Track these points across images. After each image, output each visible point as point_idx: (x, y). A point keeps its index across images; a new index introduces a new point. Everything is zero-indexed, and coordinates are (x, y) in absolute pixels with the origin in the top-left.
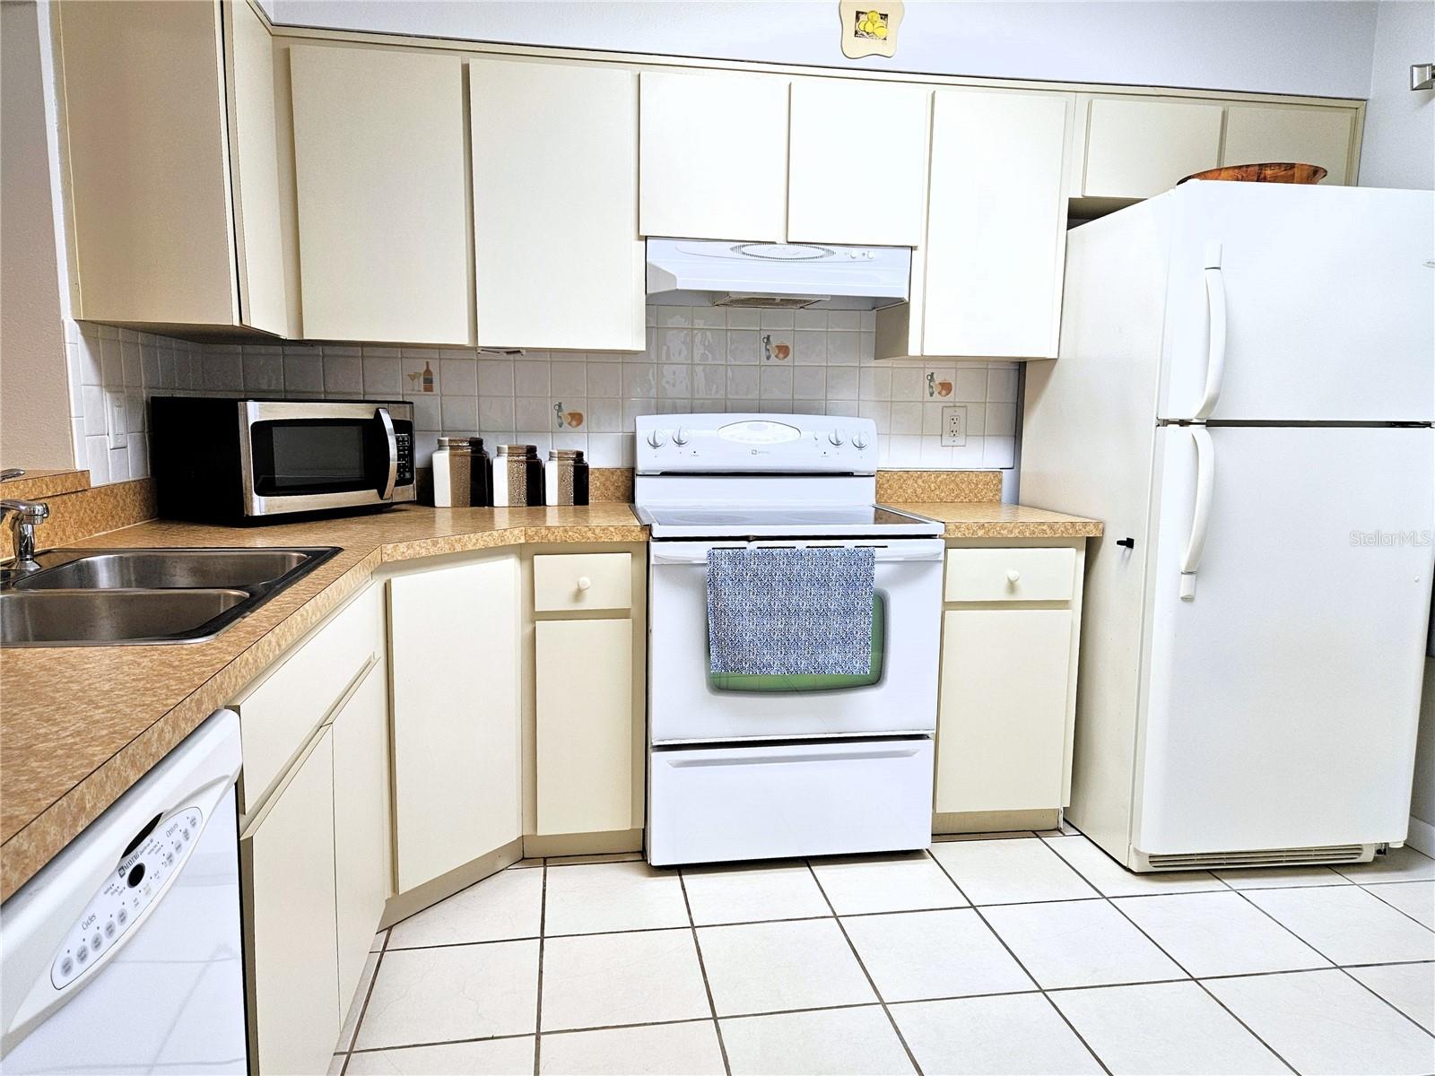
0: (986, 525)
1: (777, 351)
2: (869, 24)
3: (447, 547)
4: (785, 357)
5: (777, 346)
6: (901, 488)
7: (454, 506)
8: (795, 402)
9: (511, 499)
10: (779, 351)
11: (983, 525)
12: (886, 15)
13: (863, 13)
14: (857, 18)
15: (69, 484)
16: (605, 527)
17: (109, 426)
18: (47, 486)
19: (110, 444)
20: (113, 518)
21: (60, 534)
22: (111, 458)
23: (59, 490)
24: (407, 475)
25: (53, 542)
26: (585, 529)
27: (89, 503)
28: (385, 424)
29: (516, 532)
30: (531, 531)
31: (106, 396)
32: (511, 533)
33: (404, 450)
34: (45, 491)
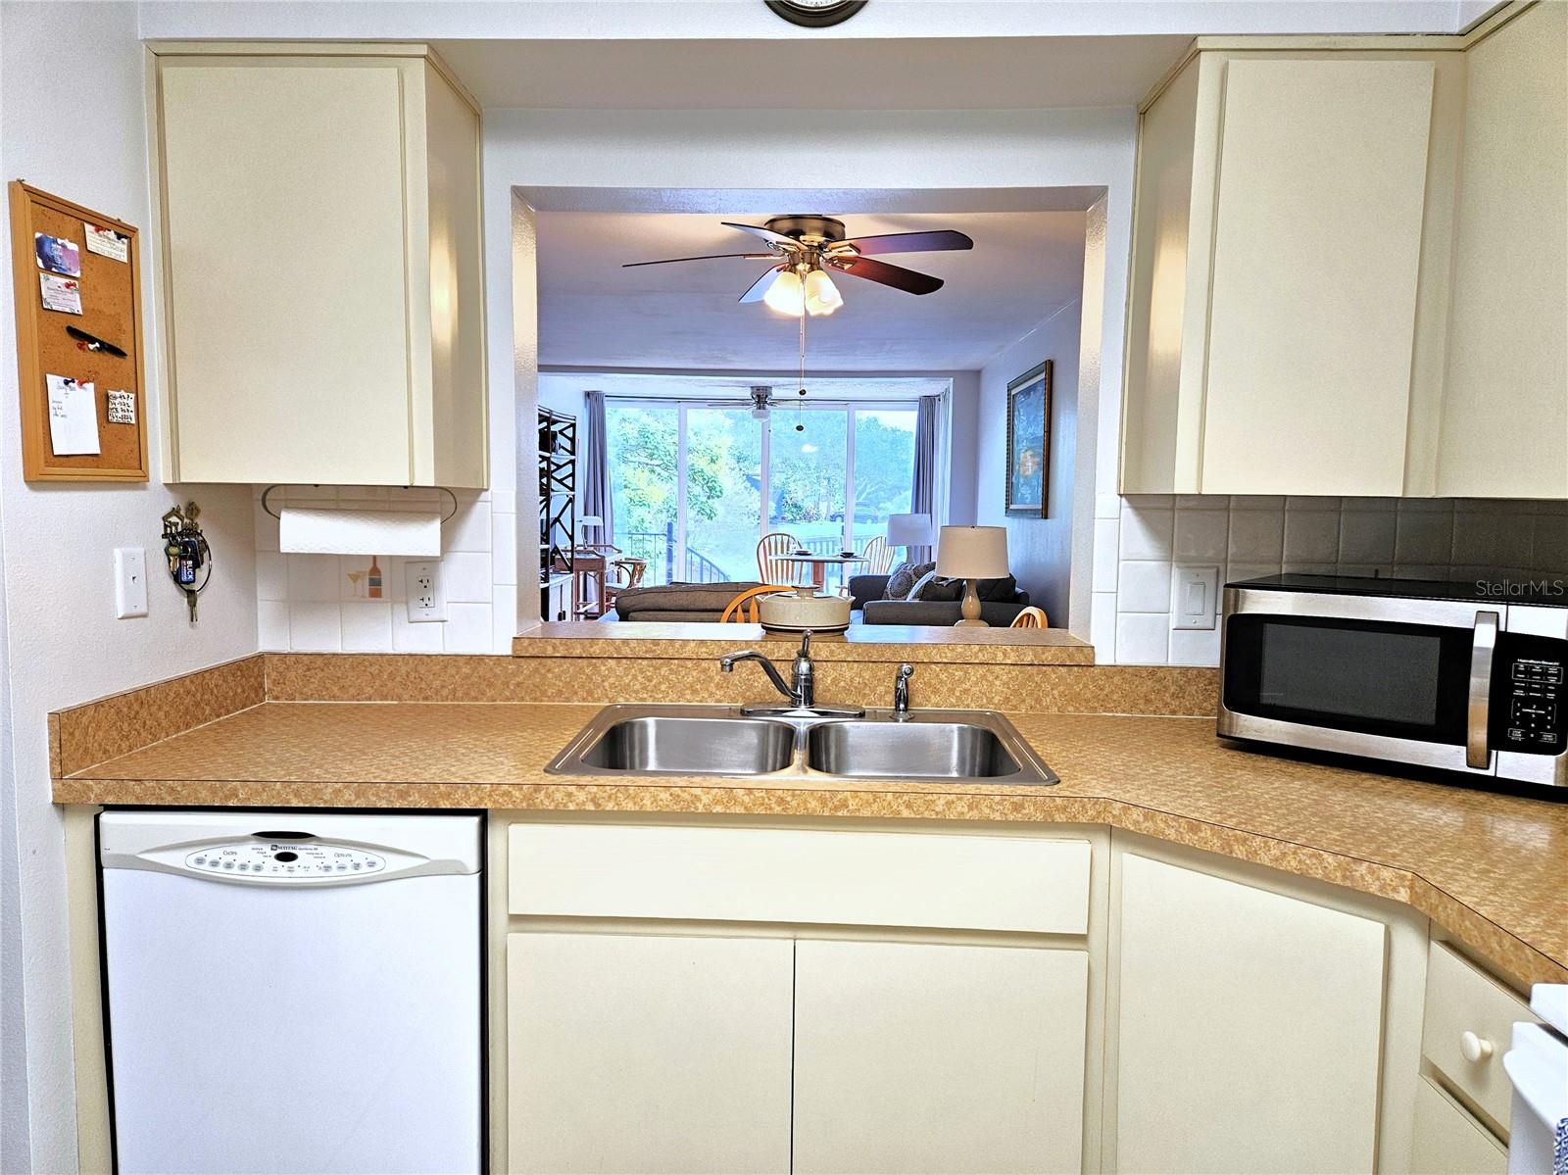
15: (1048, 657)
16: (1520, 944)
17: (1174, 607)
18: (1005, 654)
19: (1173, 625)
20: (1148, 701)
21: (1030, 701)
22: (1173, 637)
23: (1028, 659)
24: (1548, 737)
25: (1015, 708)
26: (1488, 927)
27: (1093, 680)
28: (1477, 643)
29: (1386, 874)
30: (1419, 885)
31: (1175, 572)
32: (1372, 872)
33: (1544, 690)
34: (1000, 658)
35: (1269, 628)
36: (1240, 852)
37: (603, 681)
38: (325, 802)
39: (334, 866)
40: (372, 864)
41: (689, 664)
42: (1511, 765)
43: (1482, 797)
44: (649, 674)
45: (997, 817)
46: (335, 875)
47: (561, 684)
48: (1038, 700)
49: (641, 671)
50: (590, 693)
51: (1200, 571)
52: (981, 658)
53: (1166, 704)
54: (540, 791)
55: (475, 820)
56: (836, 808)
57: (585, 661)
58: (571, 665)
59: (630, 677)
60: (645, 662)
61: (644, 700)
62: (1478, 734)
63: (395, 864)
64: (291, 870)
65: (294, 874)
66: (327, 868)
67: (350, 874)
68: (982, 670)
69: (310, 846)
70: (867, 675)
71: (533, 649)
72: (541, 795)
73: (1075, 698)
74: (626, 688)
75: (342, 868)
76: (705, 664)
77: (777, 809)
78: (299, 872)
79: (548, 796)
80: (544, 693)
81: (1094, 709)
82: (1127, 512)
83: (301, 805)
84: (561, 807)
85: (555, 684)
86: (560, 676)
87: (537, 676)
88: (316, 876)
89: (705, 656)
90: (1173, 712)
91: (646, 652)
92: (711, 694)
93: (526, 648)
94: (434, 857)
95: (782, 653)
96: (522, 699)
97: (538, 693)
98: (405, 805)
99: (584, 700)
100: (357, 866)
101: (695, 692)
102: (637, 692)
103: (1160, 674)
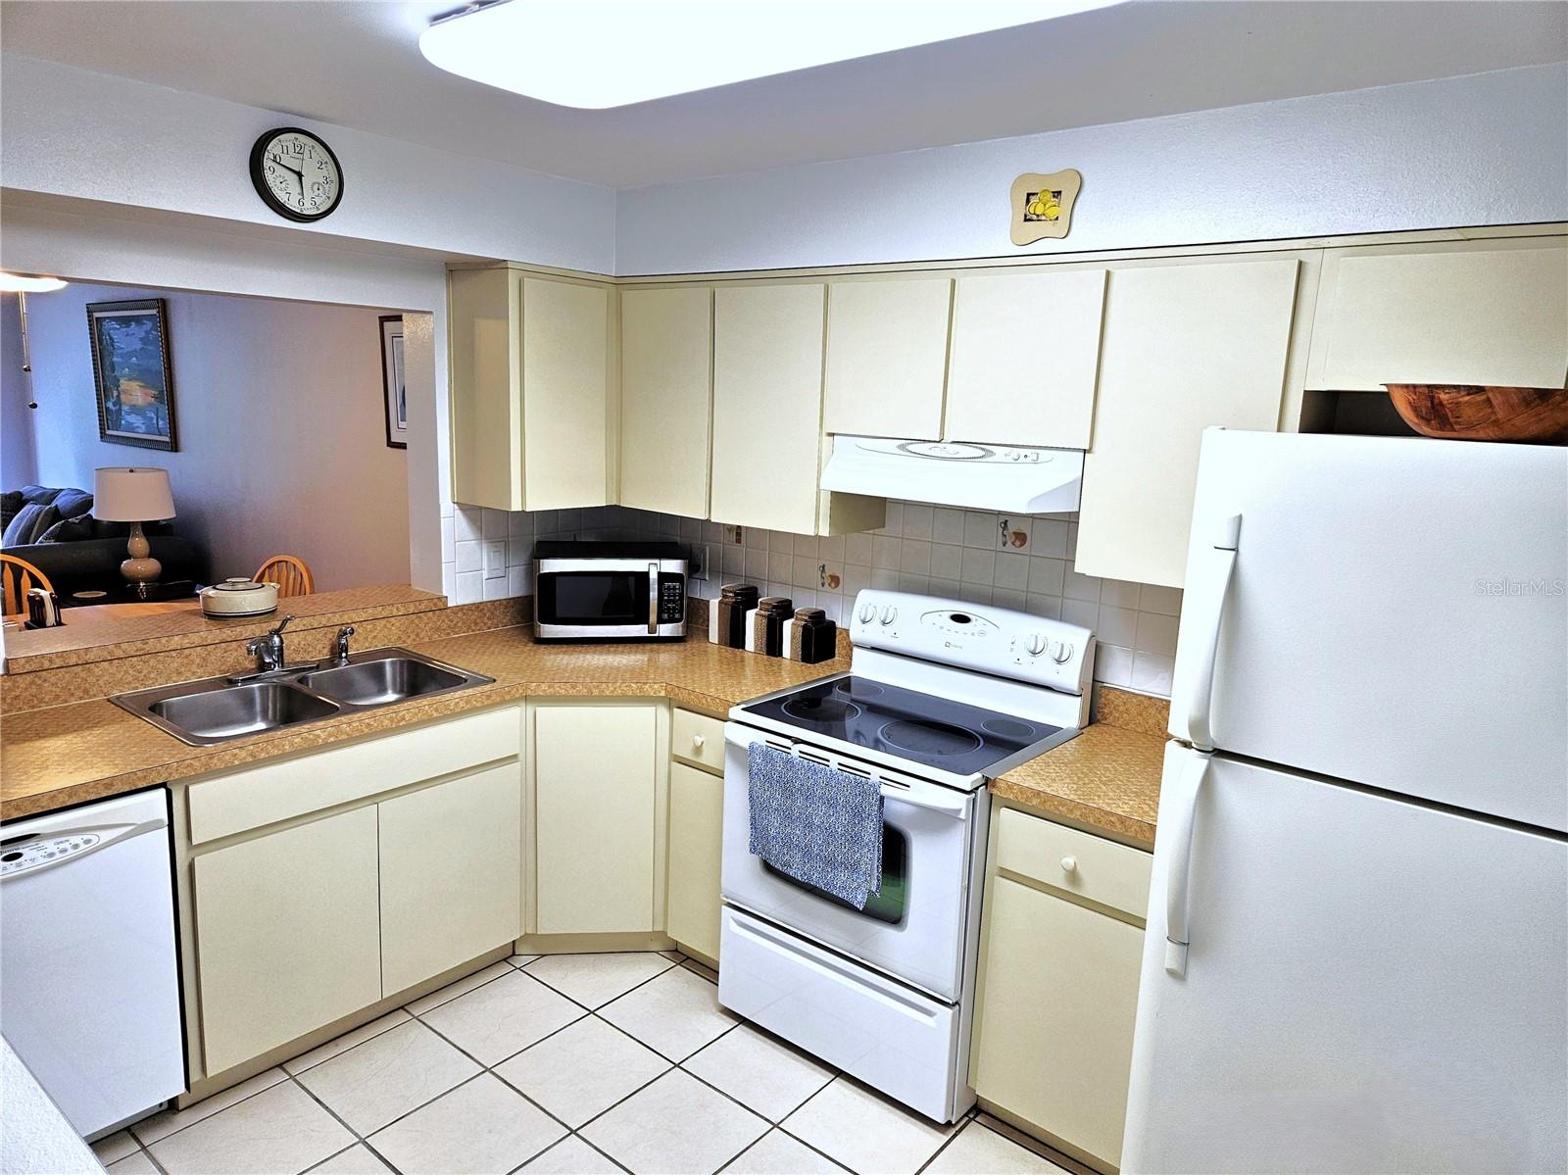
0: (1042, 794)
1: (1014, 537)
2: (1040, 206)
3: (585, 691)
4: (1021, 545)
5: (1014, 533)
6: (1141, 715)
7: (719, 644)
8: (1029, 594)
9: (756, 647)
10: (1017, 538)
11: (1038, 794)
12: (1060, 193)
13: (1034, 194)
14: (1028, 201)
15: (422, 607)
16: (714, 699)
17: (485, 565)
18: (397, 609)
19: (485, 577)
20: (476, 624)
21: (413, 636)
22: (486, 585)
23: (411, 611)
24: (677, 616)
25: (404, 642)
26: (701, 696)
27: (447, 617)
28: (651, 577)
29: (656, 686)
30: (669, 688)
31: (484, 545)
32: (650, 687)
33: (675, 596)
34: (395, 612)
35: (558, 578)
36: (596, 692)
37: (98, 680)
38: (43, 807)
39: (56, 851)
40: (88, 842)
41: (174, 654)
42: (665, 630)
43: (655, 646)
44: (138, 667)
45: (479, 705)
46: (59, 857)
47: (58, 690)
48: (417, 635)
49: (132, 666)
50: (86, 691)
51: (497, 544)
52: (384, 614)
53: (485, 624)
54: (213, 758)
55: (162, 792)
56: (399, 722)
57: (80, 668)
58: (66, 673)
59: (122, 673)
60: (134, 659)
61: (137, 688)
62: (653, 617)
63: (106, 836)
64: (19, 865)
65: (23, 868)
66: (51, 855)
67: (71, 853)
68: (383, 622)
69: (32, 843)
70: (309, 638)
71: (31, 665)
72: (215, 760)
73: (438, 629)
74: (120, 683)
75: (64, 851)
76: (187, 652)
77: (366, 731)
78: (26, 865)
79: (219, 759)
80: (41, 701)
81: (448, 634)
82: (458, 512)
83: (22, 815)
84: (229, 765)
85: (51, 691)
86: (56, 684)
87: (34, 687)
88: (42, 862)
89: (188, 645)
90: (489, 628)
91: (137, 650)
92: (194, 673)
93: (23, 667)
94: (139, 823)
95: (249, 633)
96: (20, 709)
97: (36, 702)
98: (110, 793)
99: (81, 698)
100: (76, 846)
101: (179, 673)
102: (129, 683)
103: (481, 607)
